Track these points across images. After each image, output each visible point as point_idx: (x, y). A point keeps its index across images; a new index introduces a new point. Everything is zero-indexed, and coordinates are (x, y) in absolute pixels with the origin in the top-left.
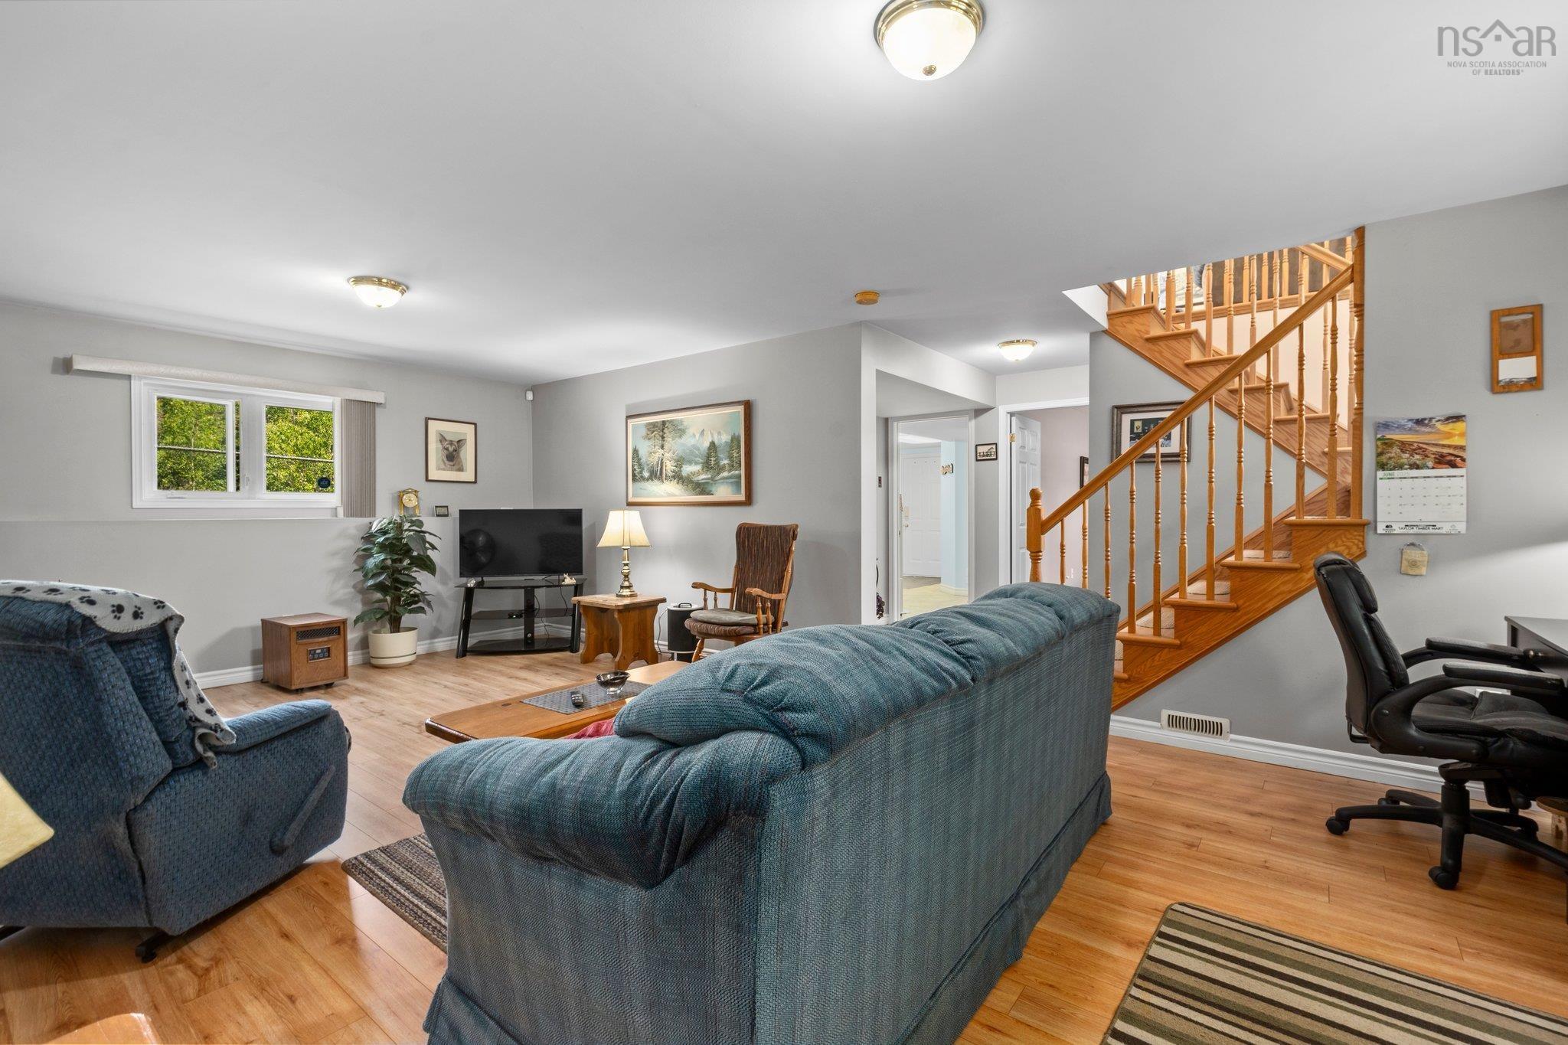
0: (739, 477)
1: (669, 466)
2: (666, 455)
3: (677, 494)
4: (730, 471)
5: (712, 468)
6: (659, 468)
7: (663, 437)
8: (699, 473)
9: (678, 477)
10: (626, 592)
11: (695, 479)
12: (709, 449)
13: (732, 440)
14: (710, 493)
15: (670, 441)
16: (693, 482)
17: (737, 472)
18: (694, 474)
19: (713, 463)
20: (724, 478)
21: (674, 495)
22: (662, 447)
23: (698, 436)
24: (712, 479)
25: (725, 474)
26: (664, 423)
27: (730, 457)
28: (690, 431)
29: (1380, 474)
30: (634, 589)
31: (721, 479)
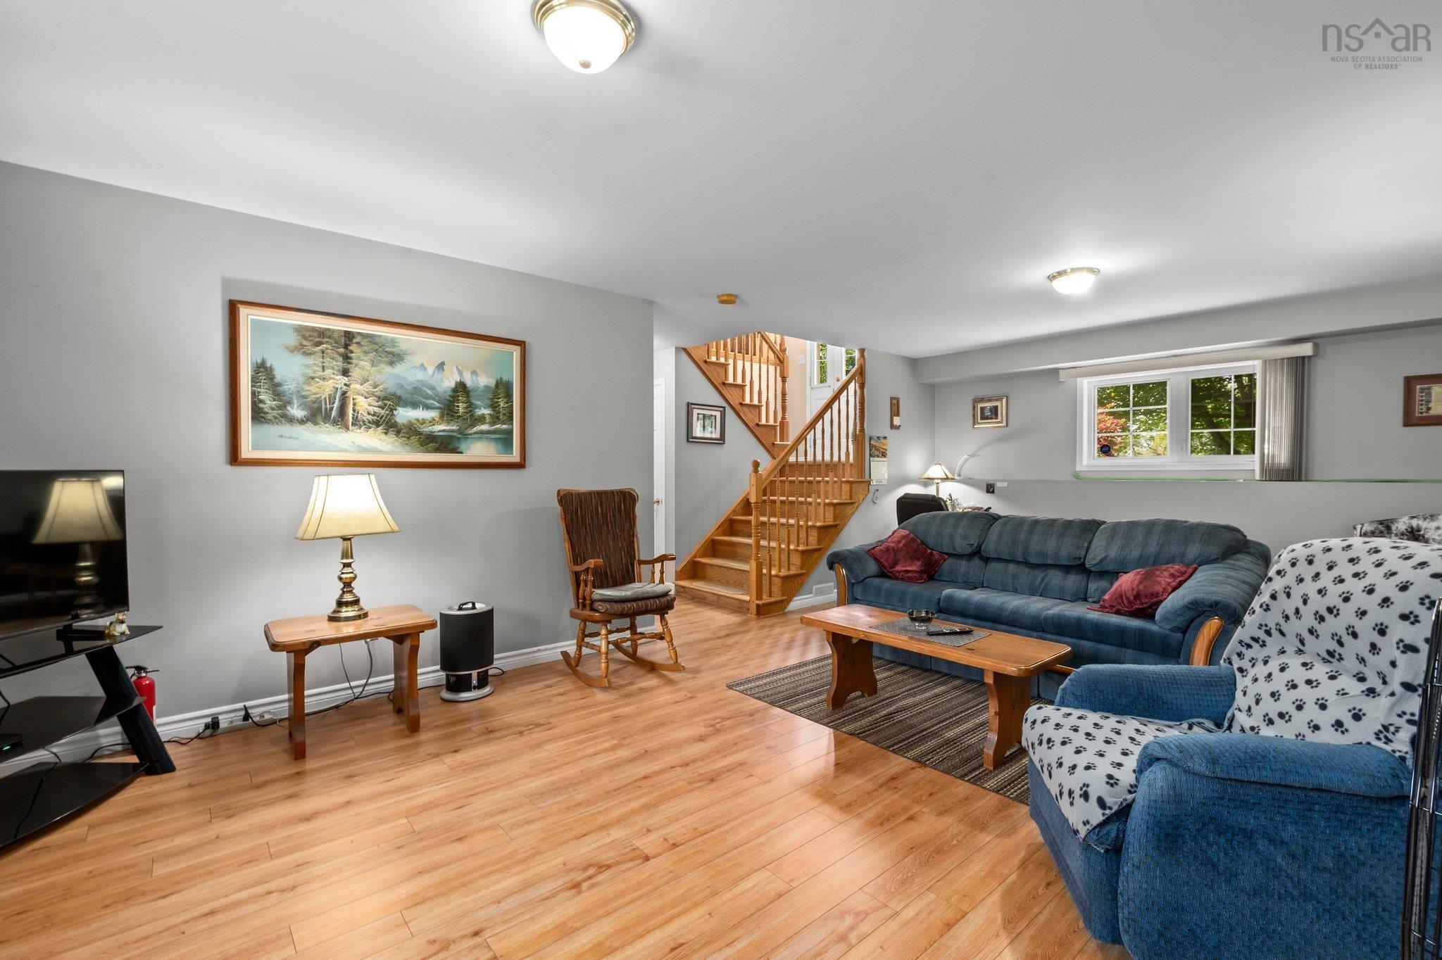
0: (510, 432)
1: (364, 405)
2: (354, 386)
3: (384, 449)
4: (493, 424)
5: (459, 417)
6: (336, 405)
7: (346, 358)
8: (433, 422)
9: (386, 423)
10: (348, 612)
11: (427, 429)
12: (455, 390)
13: (497, 385)
14: (455, 450)
15: (362, 365)
16: (421, 434)
17: (504, 427)
18: (423, 422)
19: (461, 410)
20: (482, 432)
21: (380, 452)
22: (345, 373)
23: (430, 370)
24: (461, 431)
25: (485, 427)
26: (349, 336)
27: (494, 406)
28: (417, 360)
29: (871, 459)
30: (362, 603)
31: (476, 433)
